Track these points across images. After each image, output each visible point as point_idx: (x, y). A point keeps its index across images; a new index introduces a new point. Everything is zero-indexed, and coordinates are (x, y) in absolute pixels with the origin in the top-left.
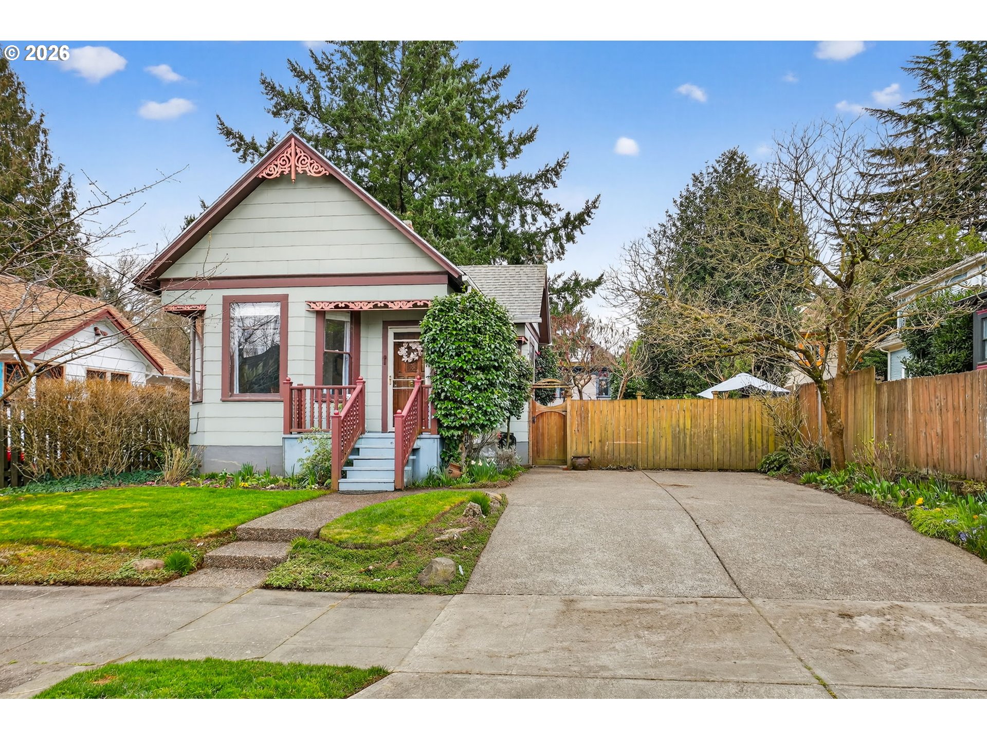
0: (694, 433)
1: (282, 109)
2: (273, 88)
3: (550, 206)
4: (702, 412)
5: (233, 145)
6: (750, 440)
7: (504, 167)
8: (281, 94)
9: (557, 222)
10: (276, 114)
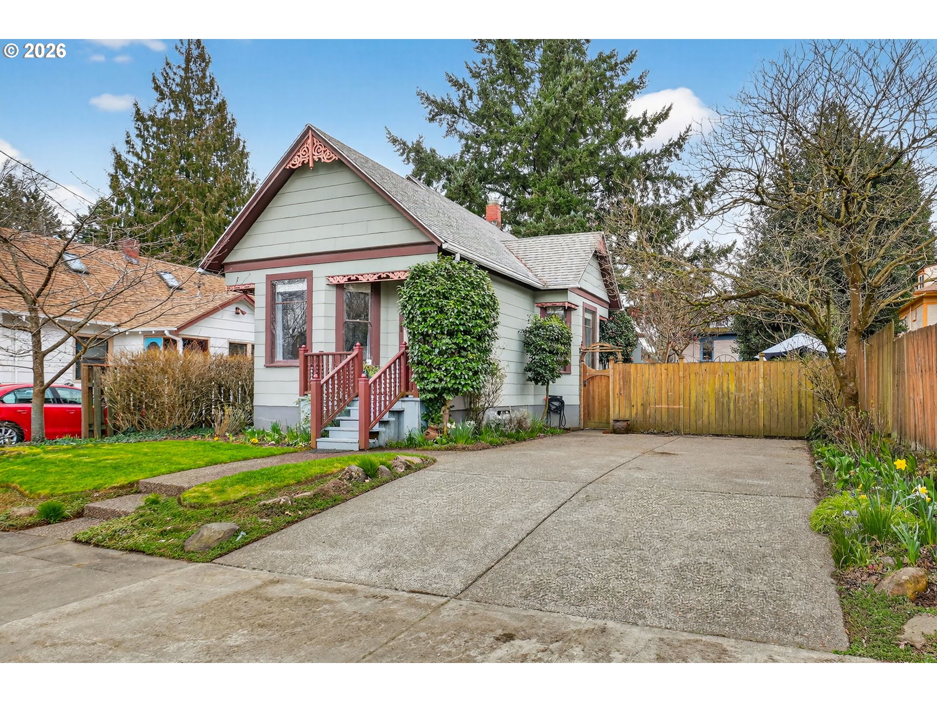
0: (739, 398)
1: (437, 115)
2: (428, 98)
3: (681, 179)
4: (747, 376)
5: (398, 150)
6: (800, 406)
7: (640, 145)
8: (434, 102)
9: (687, 193)
10: (432, 120)
